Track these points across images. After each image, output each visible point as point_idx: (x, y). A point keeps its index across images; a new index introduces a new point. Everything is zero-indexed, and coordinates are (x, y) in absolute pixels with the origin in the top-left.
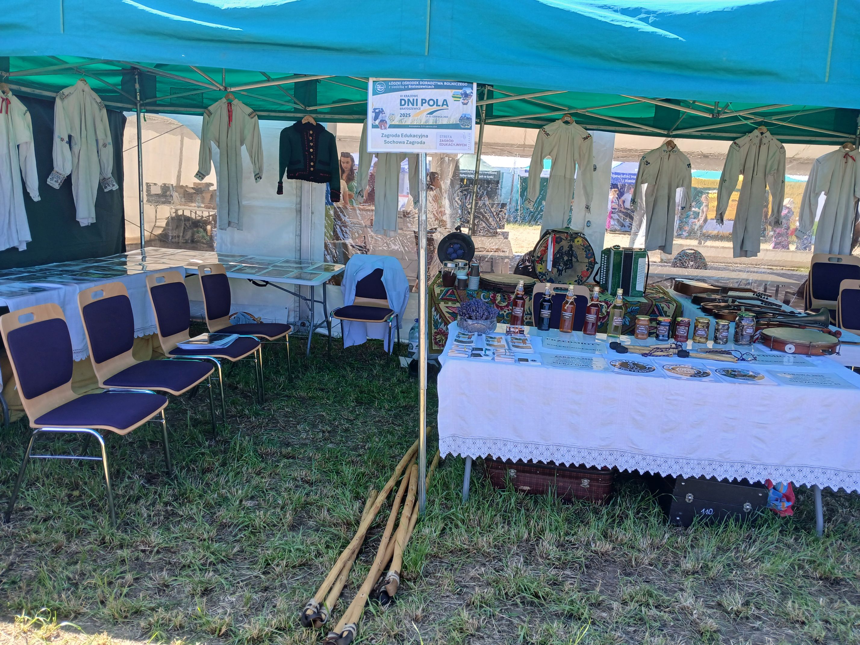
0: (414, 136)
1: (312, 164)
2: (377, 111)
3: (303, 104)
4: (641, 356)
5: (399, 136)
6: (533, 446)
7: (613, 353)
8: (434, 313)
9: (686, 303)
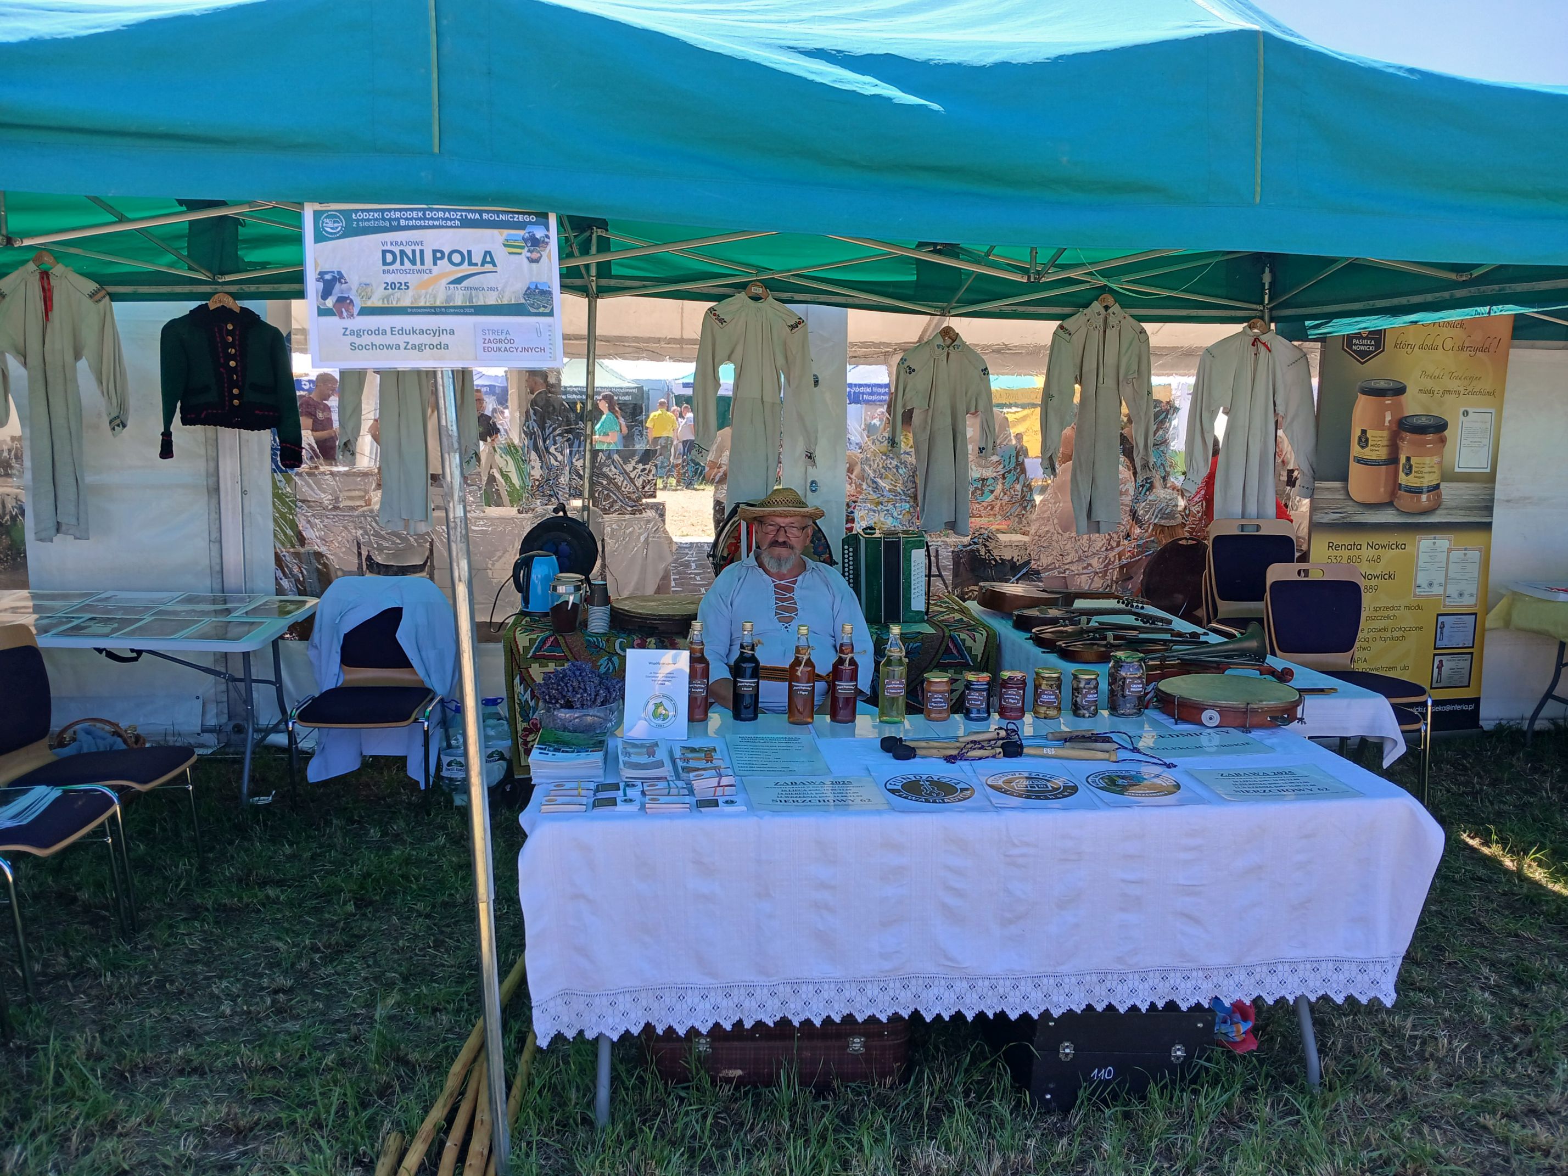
0: (422, 332)
1: (235, 391)
2: (328, 277)
3: (210, 270)
4: (943, 762)
5: (384, 332)
6: (742, 990)
7: (888, 759)
8: (519, 688)
9: (1004, 628)
